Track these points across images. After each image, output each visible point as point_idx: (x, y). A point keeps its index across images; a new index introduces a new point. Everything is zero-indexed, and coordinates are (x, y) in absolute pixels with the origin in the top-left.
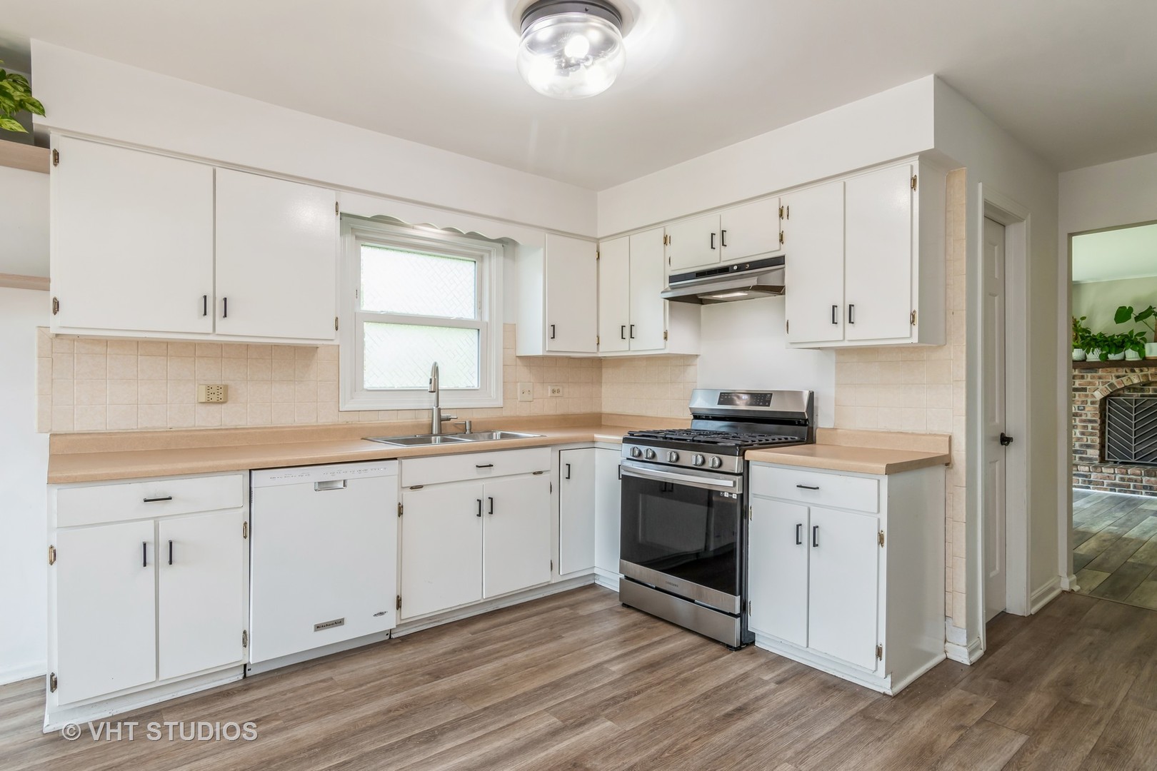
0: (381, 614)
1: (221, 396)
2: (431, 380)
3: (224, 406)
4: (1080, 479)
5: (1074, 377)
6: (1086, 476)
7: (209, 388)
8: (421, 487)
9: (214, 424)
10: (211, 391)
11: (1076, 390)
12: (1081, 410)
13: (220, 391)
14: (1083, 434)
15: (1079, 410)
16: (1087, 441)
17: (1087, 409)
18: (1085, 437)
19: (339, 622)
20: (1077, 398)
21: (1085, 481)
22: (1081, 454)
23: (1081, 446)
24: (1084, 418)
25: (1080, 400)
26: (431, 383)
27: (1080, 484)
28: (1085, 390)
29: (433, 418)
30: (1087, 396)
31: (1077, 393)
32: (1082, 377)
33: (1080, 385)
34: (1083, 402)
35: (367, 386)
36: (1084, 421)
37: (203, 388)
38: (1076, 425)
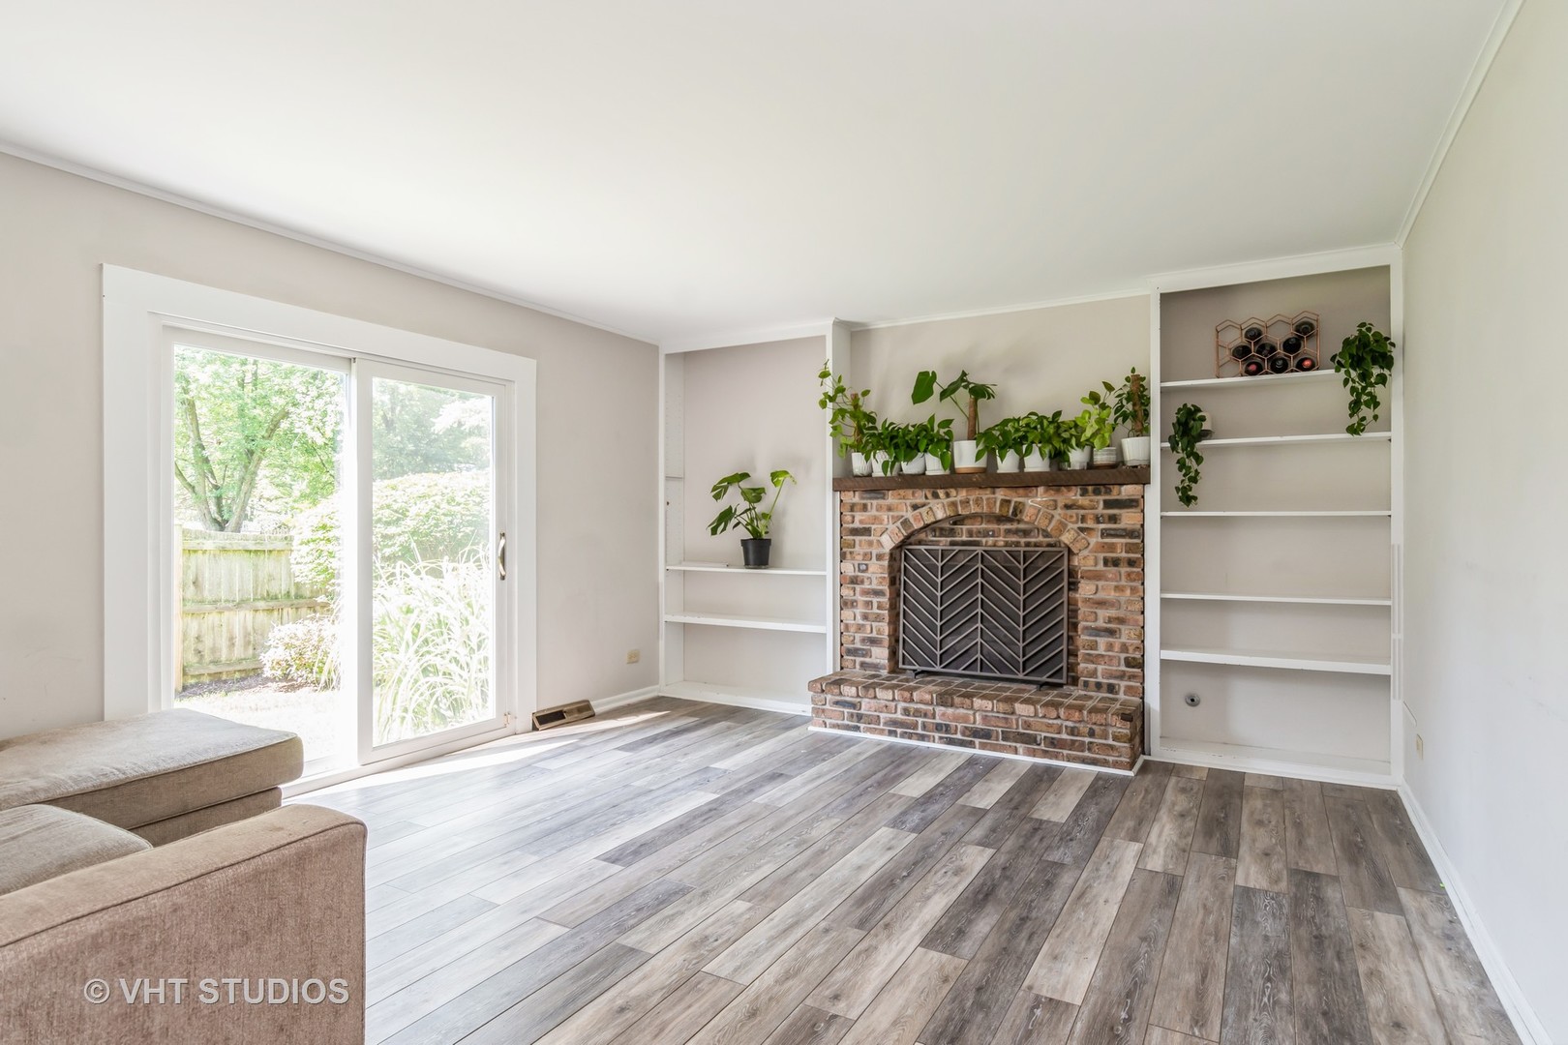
4: (846, 710)
5: (852, 508)
6: (853, 705)
11: (855, 532)
12: (863, 571)
14: (865, 617)
15: (859, 570)
16: (872, 632)
17: (871, 569)
18: (868, 624)
20: (857, 549)
21: (852, 715)
22: (863, 656)
23: (863, 640)
24: (866, 586)
25: (862, 552)
27: (846, 722)
28: (867, 531)
30: (870, 544)
31: (857, 539)
32: (865, 508)
33: (861, 522)
34: (865, 554)
36: (866, 593)
38: (856, 601)
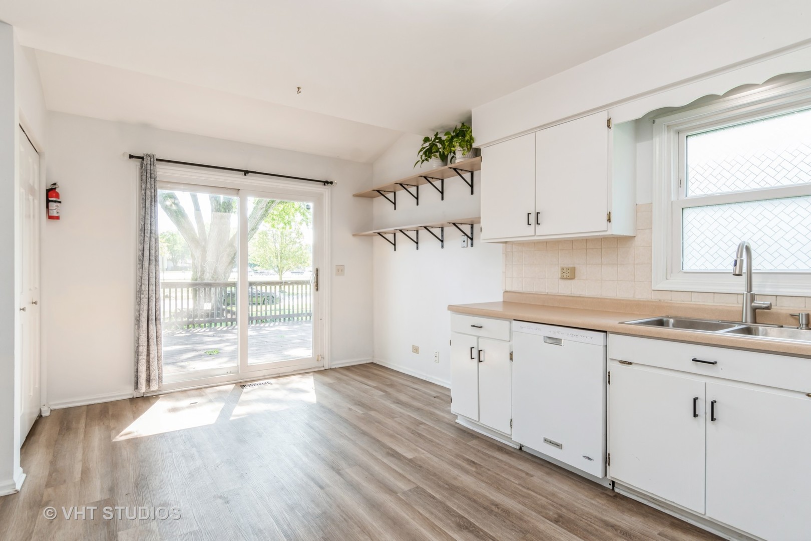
0: (589, 458)
1: (568, 274)
2: (736, 261)
3: (573, 281)
7: (562, 269)
8: (630, 363)
9: (568, 293)
10: (564, 271)
13: (568, 271)
19: (559, 446)
26: (735, 265)
29: (743, 307)
35: (686, 269)
37: (560, 269)
